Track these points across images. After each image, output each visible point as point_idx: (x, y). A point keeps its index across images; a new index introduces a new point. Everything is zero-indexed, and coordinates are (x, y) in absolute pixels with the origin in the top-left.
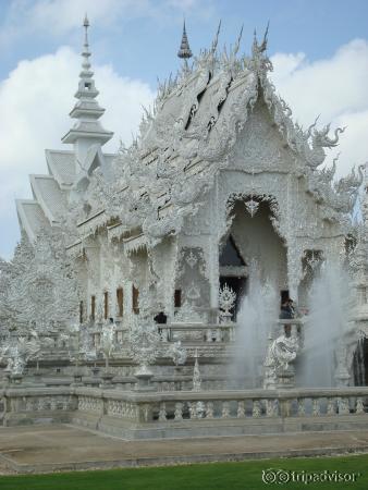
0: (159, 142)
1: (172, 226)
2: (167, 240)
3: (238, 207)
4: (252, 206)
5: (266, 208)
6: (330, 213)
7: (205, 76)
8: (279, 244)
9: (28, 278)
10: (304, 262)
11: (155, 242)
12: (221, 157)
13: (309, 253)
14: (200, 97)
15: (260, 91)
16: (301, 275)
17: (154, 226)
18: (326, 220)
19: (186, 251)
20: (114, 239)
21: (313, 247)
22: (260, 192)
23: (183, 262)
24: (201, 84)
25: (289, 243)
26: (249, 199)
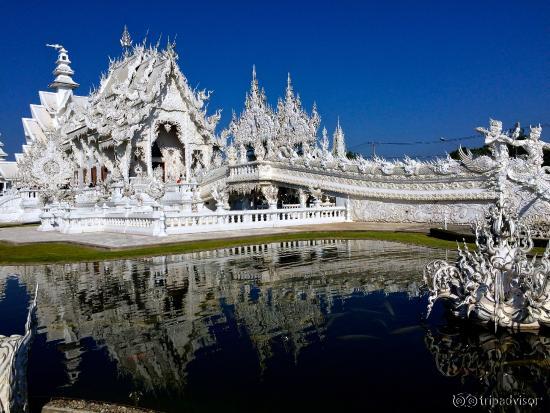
0: (115, 91)
1: (128, 135)
2: (125, 142)
3: (161, 127)
4: (168, 127)
5: (174, 128)
6: (206, 133)
7: (139, 58)
8: (181, 146)
9: (42, 161)
10: (193, 155)
11: (119, 143)
12: (153, 101)
13: (195, 151)
14: (137, 69)
15: (172, 69)
16: (192, 162)
17: (118, 136)
18: (204, 136)
19: (134, 148)
20: (92, 142)
21: (198, 148)
22: (170, 120)
23: (132, 154)
24: (138, 63)
25: (186, 147)
26: (166, 123)
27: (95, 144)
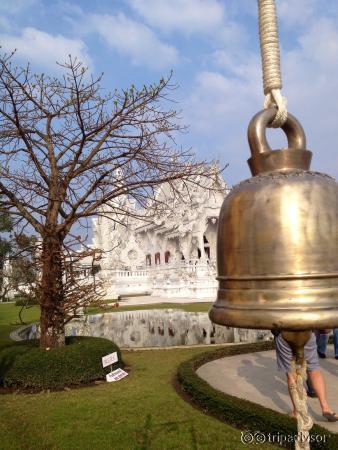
2: (187, 233)
3: (209, 221)
4: (214, 221)
11: (183, 235)
12: (204, 203)
15: (217, 178)
17: (182, 229)
19: (193, 238)
20: (159, 234)
22: (215, 215)
23: (192, 242)
26: (212, 218)
27: (161, 236)
